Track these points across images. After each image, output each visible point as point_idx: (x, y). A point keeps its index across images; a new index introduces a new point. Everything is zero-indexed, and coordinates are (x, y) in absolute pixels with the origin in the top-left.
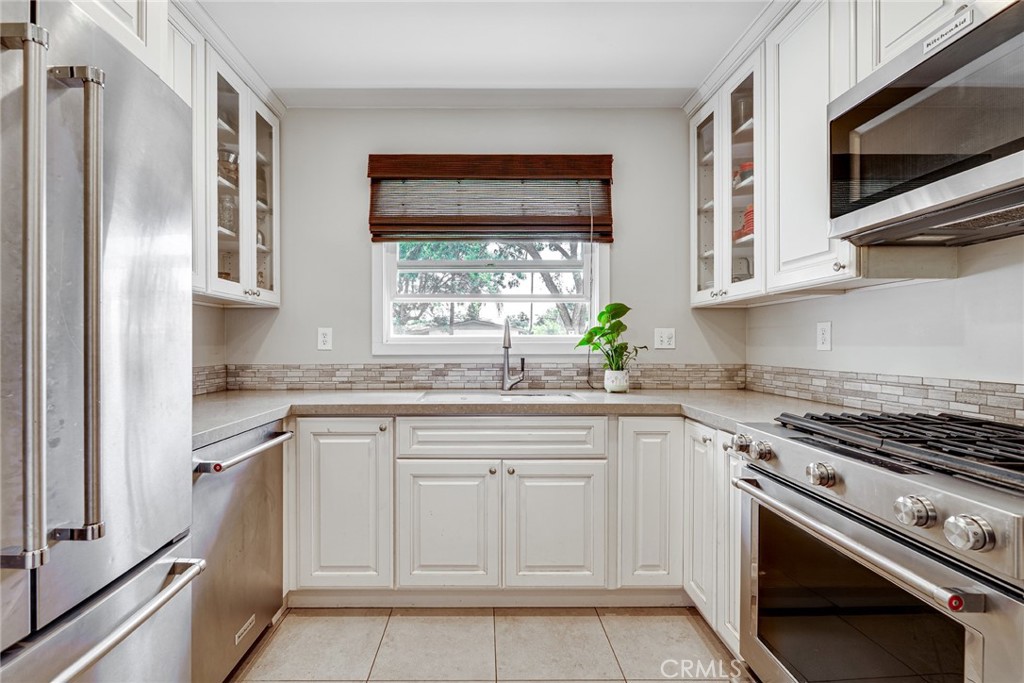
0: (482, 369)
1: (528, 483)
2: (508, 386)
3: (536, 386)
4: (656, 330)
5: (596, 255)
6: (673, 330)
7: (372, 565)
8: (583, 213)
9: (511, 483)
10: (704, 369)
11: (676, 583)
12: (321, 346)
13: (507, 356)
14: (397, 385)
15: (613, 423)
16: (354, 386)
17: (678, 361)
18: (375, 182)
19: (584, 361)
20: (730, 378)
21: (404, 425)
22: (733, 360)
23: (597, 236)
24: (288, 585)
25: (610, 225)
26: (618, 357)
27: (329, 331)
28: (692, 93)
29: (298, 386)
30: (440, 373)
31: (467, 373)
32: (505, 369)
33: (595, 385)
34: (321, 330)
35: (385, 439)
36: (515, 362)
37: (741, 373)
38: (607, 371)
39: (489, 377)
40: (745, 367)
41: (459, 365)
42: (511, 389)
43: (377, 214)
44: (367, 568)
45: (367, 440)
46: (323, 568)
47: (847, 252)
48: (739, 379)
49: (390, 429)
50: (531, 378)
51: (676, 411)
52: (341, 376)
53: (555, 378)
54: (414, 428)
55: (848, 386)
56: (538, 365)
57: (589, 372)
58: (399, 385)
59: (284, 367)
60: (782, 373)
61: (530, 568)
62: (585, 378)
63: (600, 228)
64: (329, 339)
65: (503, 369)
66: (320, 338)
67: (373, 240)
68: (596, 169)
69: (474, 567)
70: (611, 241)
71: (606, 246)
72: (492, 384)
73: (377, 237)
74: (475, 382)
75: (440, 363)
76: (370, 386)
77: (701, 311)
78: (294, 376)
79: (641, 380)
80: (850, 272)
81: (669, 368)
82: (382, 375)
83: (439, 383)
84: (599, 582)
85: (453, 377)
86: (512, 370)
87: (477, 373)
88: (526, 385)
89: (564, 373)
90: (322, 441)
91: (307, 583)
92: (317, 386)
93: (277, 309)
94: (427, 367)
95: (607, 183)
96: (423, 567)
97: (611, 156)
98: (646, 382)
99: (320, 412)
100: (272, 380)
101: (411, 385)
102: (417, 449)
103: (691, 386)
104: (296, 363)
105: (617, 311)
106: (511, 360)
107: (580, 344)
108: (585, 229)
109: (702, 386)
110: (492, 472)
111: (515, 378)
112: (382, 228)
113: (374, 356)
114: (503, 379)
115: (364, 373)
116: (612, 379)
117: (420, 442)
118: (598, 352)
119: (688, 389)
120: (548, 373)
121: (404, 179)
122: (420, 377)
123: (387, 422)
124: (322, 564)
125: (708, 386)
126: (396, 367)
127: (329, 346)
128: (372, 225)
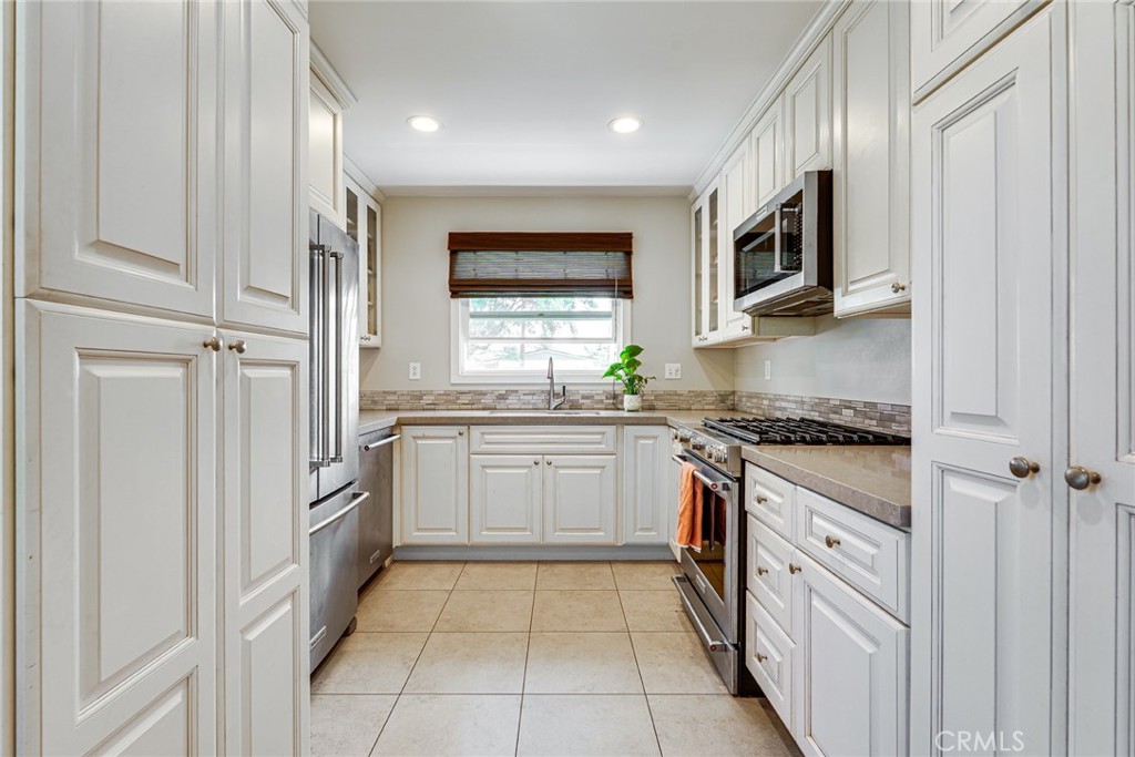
0: (534, 394)
1: (561, 471)
2: (553, 407)
3: (575, 406)
4: (667, 365)
5: (620, 308)
6: (679, 365)
7: (453, 528)
8: (610, 277)
9: (550, 471)
10: (703, 395)
11: (663, 540)
12: (411, 377)
13: (552, 384)
14: (469, 407)
15: (620, 429)
16: (437, 407)
17: (683, 389)
18: (453, 253)
19: (610, 388)
20: (723, 401)
21: (476, 431)
22: (725, 387)
23: (621, 294)
24: (396, 542)
25: (631, 286)
26: (633, 385)
27: (418, 365)
28: (690, 189)
29: (395, 407)
30: (502, 397)
31: (522, 397)
32: (551, 394)
33: (619, 406)
34: (412, 365)
35: (463, 441)
36: (558, 389)
37: (731, 397)
38: (626, 396)
39: (539, 400)
40: (733, 393)
41: (517, 391)
42: (555, 409)
43: (455, 277)
44: (450, 530)
45: (450, 442)
46: (419, 530)
47: (747, 320)
48: (729, 402)
49: (466, 434)
50: (571, 401)
51: (663, 422)
52: (427, 399)
53: (589, 401)
54: (483, 434)
55: (777, 404)
56: (576, 392)
57: (615, 397)
58: (471, 406)
59: (384, 392)
60: (750, 396)
61: (562, 530)
62: (611, 401)
63: (623, 288)
64: (418, 370)
65: (549, 394)
66: (412, 371)
67: (452, 297)
68: (620, 243)
69: (524, 529)
70: (632, 298)
71: (628, 301)
72: (542, 406)
73: (454, 294)
74: (529, 404)
75: (502, 390)
76: (450, 407)
77: (699, 350)
78: (391, 399)
79: (655, 403)
80: (749, 332)
81: (676, 394)
82: (458, 398)
83: (501, 405)
84: (610, 540)
85: (512, 400)
86: (556, 395)
87: (530, 397)
88: (567, 406)
89: (596, 398)
90: (419, 442)
91: (409, 540)
92: (408, 407)
93: (378, 348)
94: (492, 392)
95: (629, 254)
96: (489, 529)
97: (631, 234)
98: (659, 404)
99: (418, 422)
100: (374, 402)
101: (480, 406)
102: (485, 447)
103: (693, 407)
104: (394, 390)
105: (634, 351)
106: (555, 388)
107: (606, 375)
108: (611, 289)
109: (701, 407)
110: (536, 464)
111: (558, 401)
112: (460, 288)
113: (453, 384)
114: (549, 403)
115: (445, 397)
116: (630, 401)
117: (487, 443)
118: (620, 381)
119: (690, 409)
120: (584, 397)
121: (475, 251)
122: (488, 400)
123: (463, 429)
124: (420, 527)
125: (706, 407)
126: (469, 392)
127: (418, 377)
128: (451, 286)
